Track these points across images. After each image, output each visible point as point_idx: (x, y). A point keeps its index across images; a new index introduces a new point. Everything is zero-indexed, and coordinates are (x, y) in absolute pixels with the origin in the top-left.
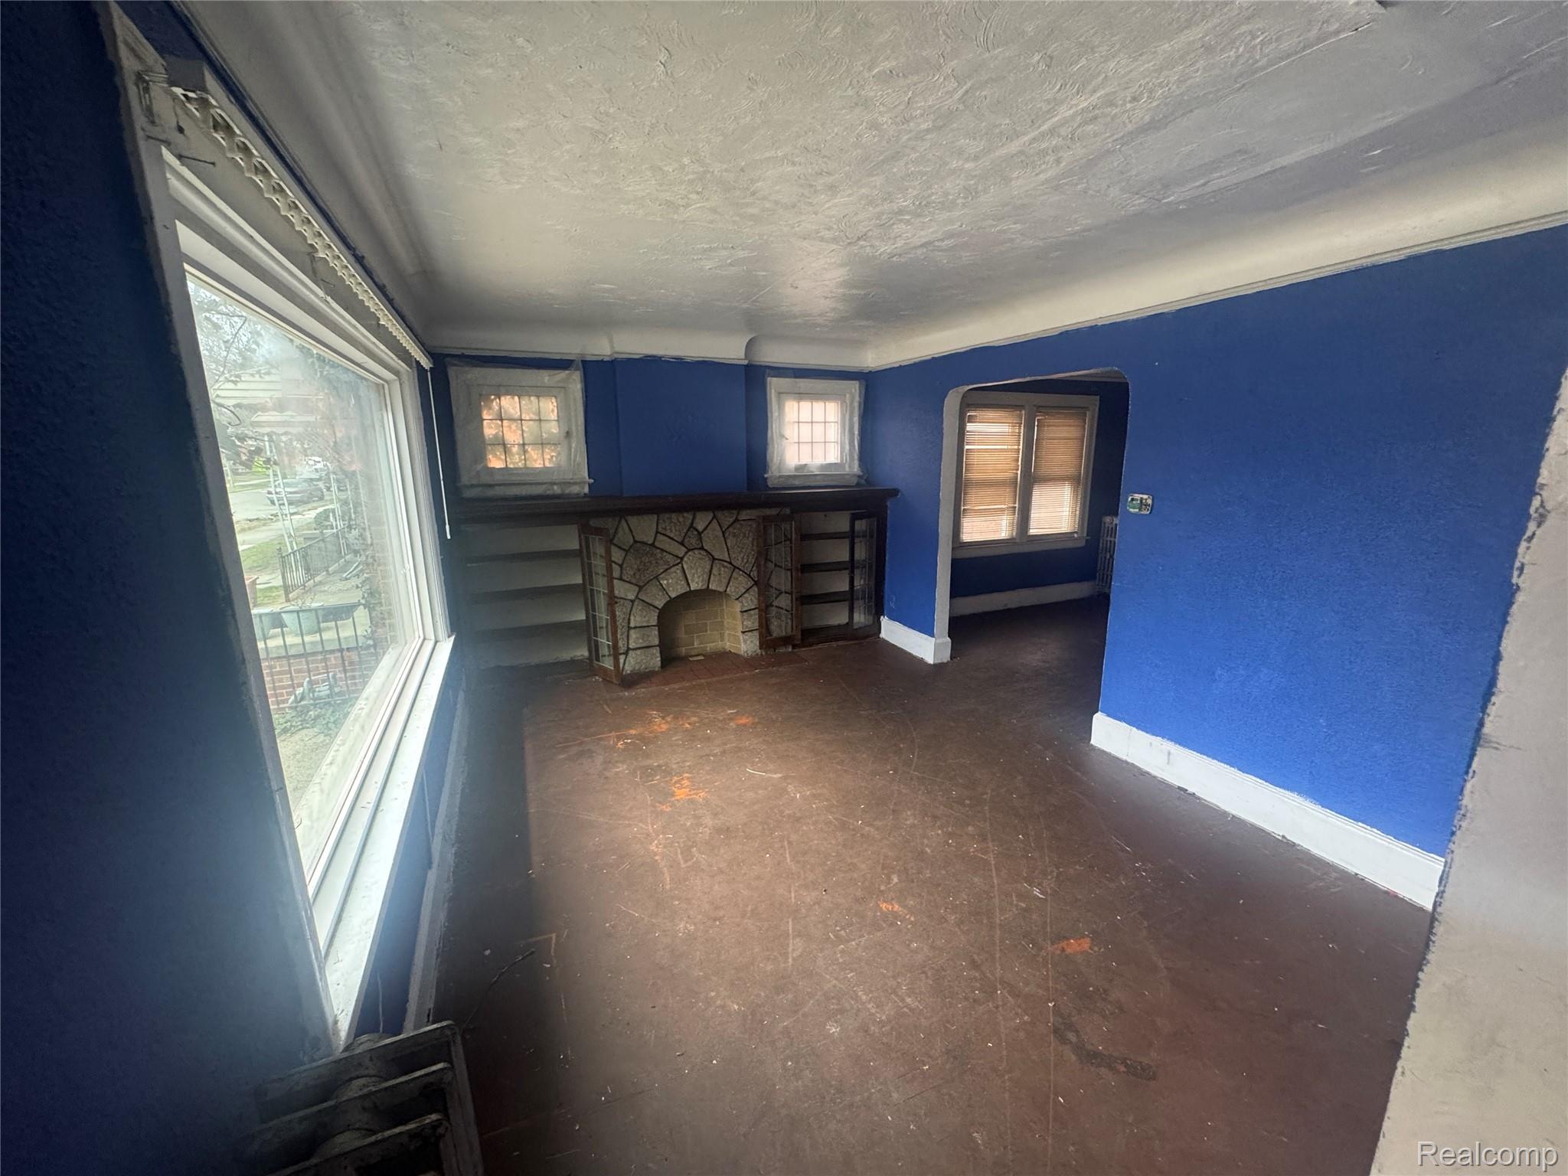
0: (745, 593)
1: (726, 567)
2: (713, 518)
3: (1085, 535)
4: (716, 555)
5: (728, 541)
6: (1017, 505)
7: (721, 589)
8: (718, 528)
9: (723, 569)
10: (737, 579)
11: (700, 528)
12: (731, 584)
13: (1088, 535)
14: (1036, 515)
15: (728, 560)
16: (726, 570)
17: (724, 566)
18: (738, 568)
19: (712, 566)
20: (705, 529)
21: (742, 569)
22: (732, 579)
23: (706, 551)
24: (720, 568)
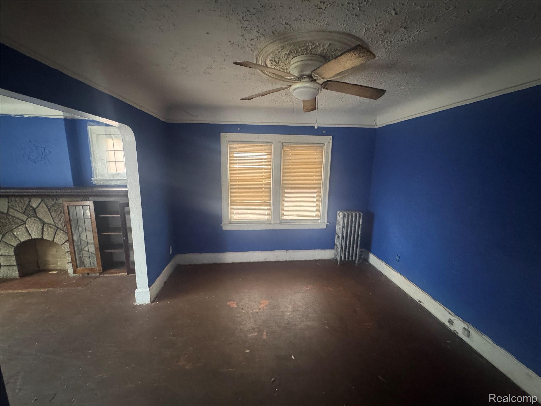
0: (65, 242)
1: (52, 228)
2: (41, 201)
3: (326, 222)
4: (46, 220)
5: (52, 214)
6: (271, 201)
7: (51, 239)
8: (45, 207)
9: (50, 229)
10: (59, 235)
11: (34, 205)
12: (56, 237)
13: (327, 222)
14: (288, 208)
15: (54, 224)
16: (52, 229)
17: (50, 227)
18: (60, 229)
19: (43, 227)
20: (38, 206)
21: (62, 229)
22: (56, 234)
23: (39, 218)
24: (47, 228)
